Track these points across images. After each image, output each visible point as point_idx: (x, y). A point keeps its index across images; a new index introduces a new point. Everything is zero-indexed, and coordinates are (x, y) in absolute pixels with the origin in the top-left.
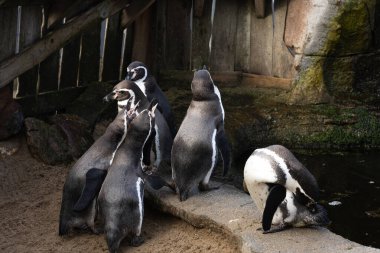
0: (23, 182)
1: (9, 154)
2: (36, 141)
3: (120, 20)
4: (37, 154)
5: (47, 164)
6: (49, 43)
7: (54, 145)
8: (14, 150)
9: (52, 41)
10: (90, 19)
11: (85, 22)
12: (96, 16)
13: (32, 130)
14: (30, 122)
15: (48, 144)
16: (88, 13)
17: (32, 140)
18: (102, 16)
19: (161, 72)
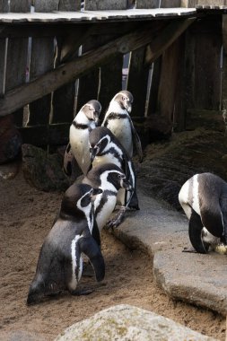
0: (12, 204)
1: (5, 177)
2: (29, 167)
3: (145, 56)
4: (30, 179)
5: (39, 189)
6: (60, 74)
7: (50, 173)
8: (10, 175)
9: (64, 73)
10: (107, 53)
11: (102, 56)
12: (114, 50)
13: (27, 156)
14: (26, 148)
15: (44, 171)
16: (104, 47)
17: (26, 166)
18: (121, 50)
19: (188, 110)
